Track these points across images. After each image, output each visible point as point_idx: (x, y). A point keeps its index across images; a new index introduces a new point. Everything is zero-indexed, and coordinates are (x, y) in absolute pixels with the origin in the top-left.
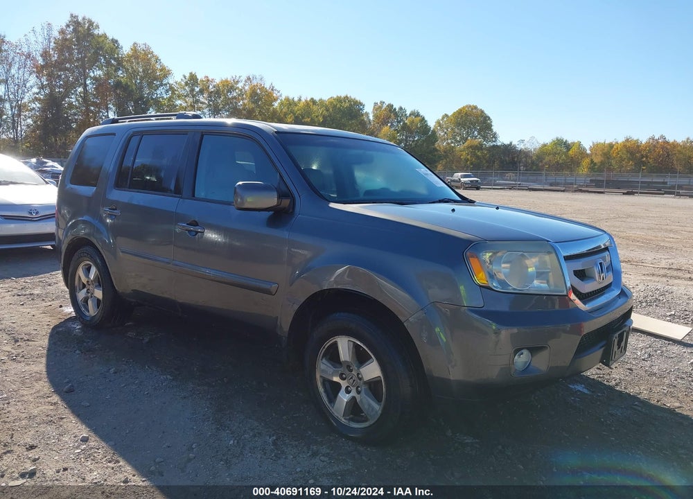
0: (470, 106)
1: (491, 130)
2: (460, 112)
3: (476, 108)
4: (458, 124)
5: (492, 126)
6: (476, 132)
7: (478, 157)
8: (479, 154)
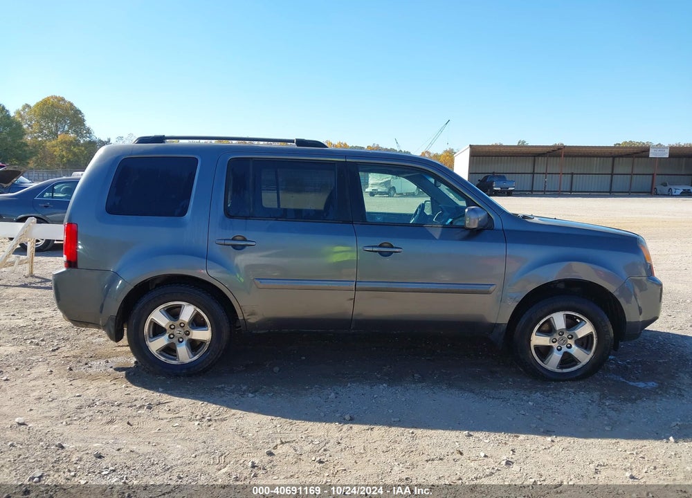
0: (56, 98)
1: (84, 125)
2: (45, 103)
3: (63, 99)
4: (44, 117)
5: (84, 120)
6: (66, 127)
7: (75, 154)
8: (76, 150)
